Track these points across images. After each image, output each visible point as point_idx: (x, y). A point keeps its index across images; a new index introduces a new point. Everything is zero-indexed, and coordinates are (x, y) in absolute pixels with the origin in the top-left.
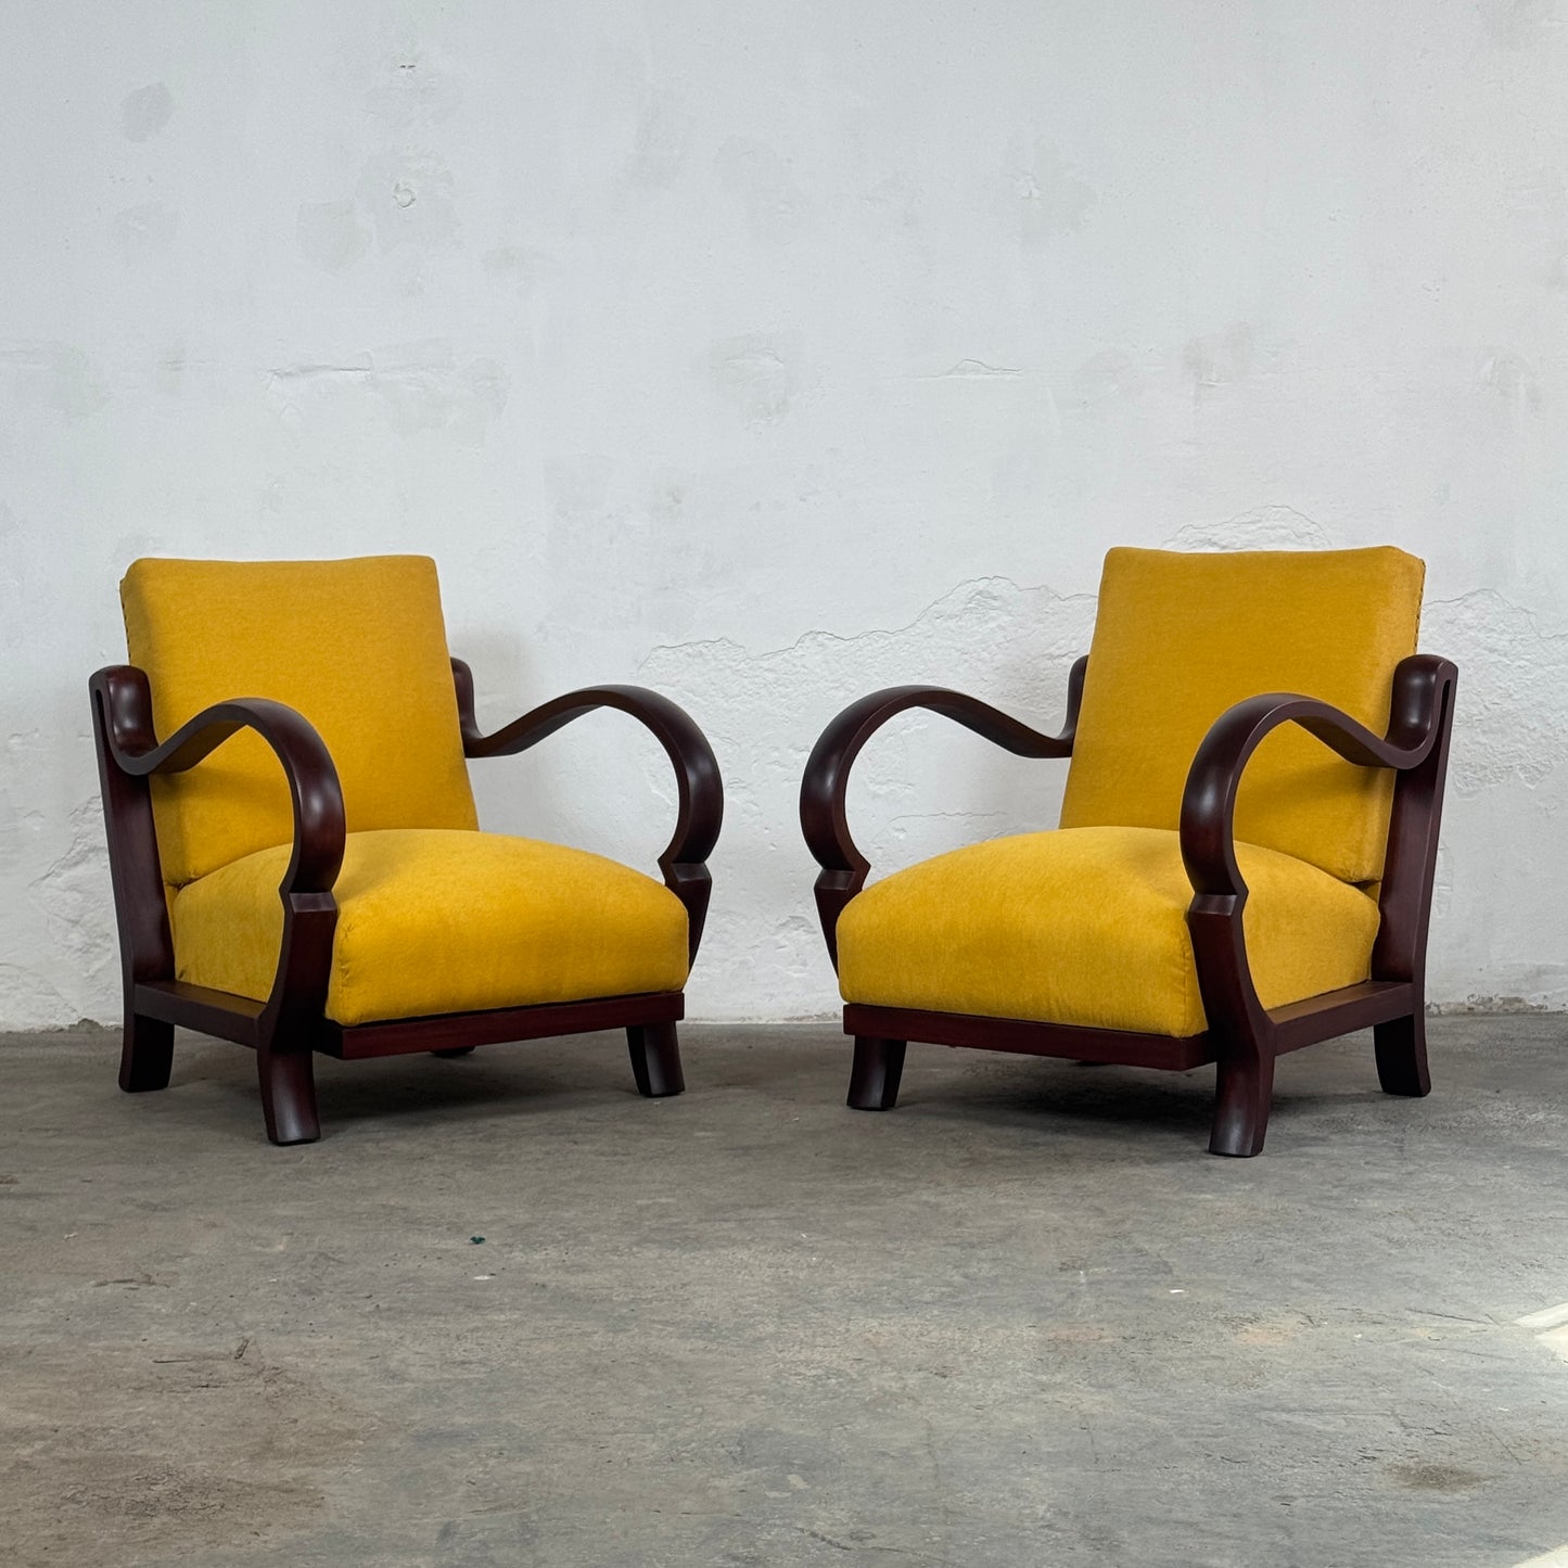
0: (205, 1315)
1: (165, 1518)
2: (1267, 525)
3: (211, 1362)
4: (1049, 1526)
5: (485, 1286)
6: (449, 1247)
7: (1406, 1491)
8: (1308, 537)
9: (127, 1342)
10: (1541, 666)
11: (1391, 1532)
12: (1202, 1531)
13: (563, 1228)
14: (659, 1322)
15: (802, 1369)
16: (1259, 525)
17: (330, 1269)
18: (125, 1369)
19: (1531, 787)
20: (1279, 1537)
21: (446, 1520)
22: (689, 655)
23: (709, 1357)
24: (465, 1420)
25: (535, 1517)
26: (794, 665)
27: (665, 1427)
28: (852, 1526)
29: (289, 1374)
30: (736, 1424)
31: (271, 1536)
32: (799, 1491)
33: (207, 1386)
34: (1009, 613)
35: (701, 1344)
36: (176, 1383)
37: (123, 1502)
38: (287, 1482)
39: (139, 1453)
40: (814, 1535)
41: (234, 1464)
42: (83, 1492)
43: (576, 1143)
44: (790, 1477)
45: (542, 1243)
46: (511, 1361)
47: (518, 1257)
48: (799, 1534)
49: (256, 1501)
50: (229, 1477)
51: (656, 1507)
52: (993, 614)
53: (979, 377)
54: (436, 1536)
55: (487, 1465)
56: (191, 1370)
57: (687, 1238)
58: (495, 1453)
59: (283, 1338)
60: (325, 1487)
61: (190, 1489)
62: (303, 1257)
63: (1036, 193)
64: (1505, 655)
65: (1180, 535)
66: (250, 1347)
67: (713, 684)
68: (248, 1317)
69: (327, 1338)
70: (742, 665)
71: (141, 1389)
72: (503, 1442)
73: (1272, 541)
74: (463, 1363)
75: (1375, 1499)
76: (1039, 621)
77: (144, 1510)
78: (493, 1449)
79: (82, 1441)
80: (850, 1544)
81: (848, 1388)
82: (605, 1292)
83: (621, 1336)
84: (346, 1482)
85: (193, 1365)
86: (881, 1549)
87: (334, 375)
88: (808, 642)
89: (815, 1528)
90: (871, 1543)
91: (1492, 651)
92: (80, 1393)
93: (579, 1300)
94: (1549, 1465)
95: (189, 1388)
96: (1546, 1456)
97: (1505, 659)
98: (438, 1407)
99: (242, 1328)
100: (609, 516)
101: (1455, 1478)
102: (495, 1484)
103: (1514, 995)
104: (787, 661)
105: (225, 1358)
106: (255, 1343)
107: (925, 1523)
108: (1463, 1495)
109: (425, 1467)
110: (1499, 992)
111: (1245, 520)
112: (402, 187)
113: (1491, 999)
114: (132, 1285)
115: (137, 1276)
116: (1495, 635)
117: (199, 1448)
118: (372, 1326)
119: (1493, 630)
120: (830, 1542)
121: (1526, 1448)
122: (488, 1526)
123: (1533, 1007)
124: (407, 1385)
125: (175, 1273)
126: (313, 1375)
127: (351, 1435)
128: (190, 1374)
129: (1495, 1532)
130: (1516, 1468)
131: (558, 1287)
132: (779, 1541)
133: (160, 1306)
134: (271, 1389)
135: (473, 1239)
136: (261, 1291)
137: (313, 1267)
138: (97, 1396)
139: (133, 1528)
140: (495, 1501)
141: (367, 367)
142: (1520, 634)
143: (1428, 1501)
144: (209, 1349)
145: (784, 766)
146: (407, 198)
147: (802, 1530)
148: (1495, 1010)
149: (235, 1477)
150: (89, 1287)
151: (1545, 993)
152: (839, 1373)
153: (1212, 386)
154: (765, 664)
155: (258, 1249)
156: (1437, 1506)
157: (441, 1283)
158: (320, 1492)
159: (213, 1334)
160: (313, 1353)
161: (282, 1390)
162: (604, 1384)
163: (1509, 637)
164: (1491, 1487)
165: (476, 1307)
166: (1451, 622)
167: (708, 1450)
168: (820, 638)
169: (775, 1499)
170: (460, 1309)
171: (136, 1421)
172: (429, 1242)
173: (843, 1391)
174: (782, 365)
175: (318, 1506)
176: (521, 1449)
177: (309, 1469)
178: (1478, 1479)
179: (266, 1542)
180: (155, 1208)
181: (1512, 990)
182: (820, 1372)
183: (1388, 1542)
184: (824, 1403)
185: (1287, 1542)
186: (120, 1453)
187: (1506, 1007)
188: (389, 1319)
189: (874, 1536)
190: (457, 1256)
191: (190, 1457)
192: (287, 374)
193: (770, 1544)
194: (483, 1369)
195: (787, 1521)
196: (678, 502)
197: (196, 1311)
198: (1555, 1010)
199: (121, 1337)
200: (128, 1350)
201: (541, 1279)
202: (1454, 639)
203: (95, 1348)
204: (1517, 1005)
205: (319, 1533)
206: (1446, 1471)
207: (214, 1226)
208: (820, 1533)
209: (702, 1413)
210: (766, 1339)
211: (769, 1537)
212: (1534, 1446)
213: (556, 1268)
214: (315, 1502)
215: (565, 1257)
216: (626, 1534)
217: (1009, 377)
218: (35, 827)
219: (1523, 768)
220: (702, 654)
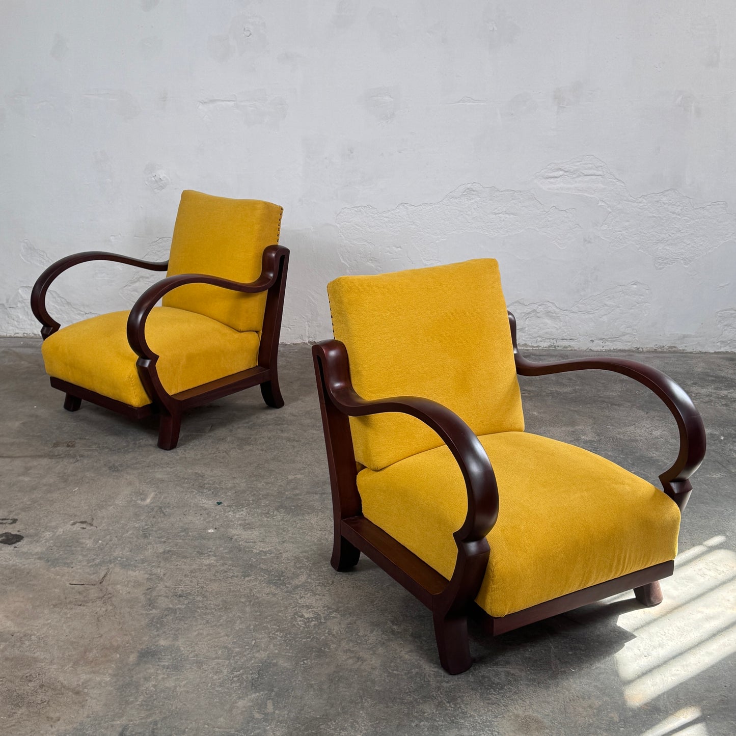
2: (584, 162)
8: (601, 168)
10: (694, 219)
13: (254, 495)
16: (581, 163)
18: (56, 590)
19: (686, 266)
22: (356, 211)
26: (396, 216)
34: (479, 196)
38: (80, 685)
45: (243, 506)
47: (230, 516)
50: (60, 678)
52: (473, 197)
53: (471, 103)
63: (496, 29)
64: (679, 215)
65: (548, 167)
67: (365, 222)
68: (116, 553)
70: (376, 215)
73: (586, 169)
76: (491, 200)
85: (81, 588)
87: (223, 103)
88: (401, 207)
91: (674, 213)
97: (678, 217)
99: (111, 562)
100: (326, 158)
103: (673, 345)
104: (393, 214)
110: (667, 344)
111: (575, 161)
112: (246, 29)
113: (664, 347)
115: (89, 518)
116: (676, 207)
119: (674, 205)
123: (680, 350)
131: (237, 539)
141: (234, 100)
142: (686, 206)
145: (392, 253)
146: (248, 34)
148: (665, 350)
151: (686, 345)
153: (564, 107)
154: (384, 215)
163: (681, 208)
166: (658, 202)
168: (406, 205)
174: (392, 100)
181: (673, 344)
187: (670, 349)
192: (205, 103)
196: (352, 153)
198: (689, 351)
200: (63, 574)
202: (658, 208)
204: (674, 349)
217: (482, 104)
218: (121, 269)
219: (683, 259)
220: (360, 211)
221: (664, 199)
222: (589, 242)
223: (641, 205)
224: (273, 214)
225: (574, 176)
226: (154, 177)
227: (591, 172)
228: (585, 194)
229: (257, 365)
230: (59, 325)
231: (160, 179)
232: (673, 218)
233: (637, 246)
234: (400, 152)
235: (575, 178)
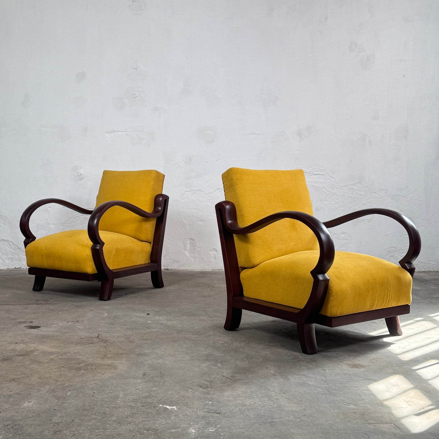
0: (90, 329)
1: (83, 371)
2: (314, 168)
3: (92, 338)
4: (274, 375)
5: (150, 324)
6: (142, 315)
7: (350, 369)
8: (322, 171)
9: (74, 334)
11: (347, 377)
12: (307, 376)
13: (166, 312)
14: (188, 331)
15: (219, 342)
16: (312, 168)
17: (117, 320)
18: (73, 340)
20: (323, 378)
21: (144, 372)
22: (192, 193)
23: (199, 339)
24: (147, 352)
25: (163, 372)
26: (215, 195)
27: (190, 353)
28: (231, 374)
29: (109, 341)
30: (205, 353)
31: (106, 375)
32: (220, 367)
33: (91, 344)
35: (197, 336)
36: (84, 343)
37: (74, 367)
38: (109, 364)
39: (77, 357)
40: (223, 376)
41: (98, 360)
42: (65, 365)
43: (168, 294)
44: (217, 364)
45: (162, 315)
46: (156, 339)
47: (157, 318)
48: (220, 376)
49: (103, 367)
50: (97, 362)
51: (189, 370)
53: (254, 136)
54: (142, 375)
55: (152, 361)
56: (88, 340)
57: (193, 314)
58: (154, 358)
59: (107, 334)
60: (118, 365)
61: (88, 365)
62: (111, 317)
63: (267, 98)
64: (363, 196)
66: (100, 336)
67: (197, 199)
68: (100, 329)
69: (117, 334)
70: (204, 195)
71: (77, 344)
72: (155, 356)
73: (315, 171)
74: (146, 339)
75: (343, 370)
77: (79, 369)
78: (153, 357)
79: (64, 355)
80: (231, 378)
81: (229, 346)
82: (176, 325)
83: (180, 334)
84: (122, 364)
85: (88, 339)
86: (238, 379)
87: (119, 133)
88: (217, 191)
89: (223, 375)
90: (236, 378)
91: (361, 195)
92: (64, 345)
93: (170, 327)
94: (380, 364)
95: (87, 344)
96: (379, 362)
98: (141, 348)
99: (98, 332)
101: (360, 366)
102: (154, 365)
104: (213, 195)
105: (95, 338)
106: (101, 335)
107: (247, 374)
108: (362, 370)
109: (139, 361)
112: (134, 94)
114: (74, 322)
115: (75, 320)
117: (90, 357)
118: (126, 332)
119: (361, 191)
120: (227, 378)
121: (375, 360)
122: (153, 373)
124: (134, 344)
125: (83, 320)
126: (114, 341)
127: (123, 354)
128: (88, 341)
129: (369, 378)
130: (373, 364)
131: (166, 324)
132: (216, 378)
133: (80, 327)
134: (105, 344)
135: (147, 314)
136: (102, 324)
137: (113, 319)
138: (68, 345)
139: (76, 373)
140: (154, 368)
141: (126, 131)
142: (366, 192)
143: (355, 371)
144: (91, 336)
145: (212, 217)
146: (135, 96)
147: (221, 375)
149: (98, 363)
150: (65, 323)
152: (227, 343)
153: (303, 139)
154: (208, 195)
155: (101, 315)
156: (356, 372)
157: (141, 323)
158: (117, 366)
159: (92, 333)
160: (114, 337)
161: (107, 345)
162: (177, 344)
163: (364, 192)
164: (368, 368)
165: (148, 328)
166: (352, 189)
167: (200, 358)
168: (220, 190)
169: (215, 368)
170: (145, 328)
171: (76, 351)
172: (138, 314)
173: (228, 346)
174: (213, 133)
175: (116, 369)
176: (159, 357)
177: (114, 361)
178: (365, 366)
179: (105, 376)
180: (79, 307)
182: (223, 342)
183: (347, 379)
184: (224, 349)
185: (325, 379)
186: (73, 357)
188: (130, 330)
189: (236, 377)
190: (144, 317)
191: (88, 358)
192: (109, 132)
193: (214, 378)
194: (150, 341)
195: (218, 373)
196: (191, 161)
197: (88, 328)
199: (72, 333)
200: (74, 336)
201: (162, 322)
202: (353, 192)
203: (67, 335)
205: (116, 374)
206: (358, 364)
207: (92, 310)
208: (225, 376)
209: (198, 351)
210: (210, 335)
211: (214, 377)
212: (376, 360)
213: (165, 320)
214: (115, 368)
215: (167, 318)
216: (183, 375)
217: (260, 136)
218: (53, 227)
219: (367, 220)
220: (195, 193)
221: (355, 188)
222: (318, 210)
223: (344, 190)
224: (160, 178)
225: (309, 175)
226: (77, 173)
227: (318, 173)
228: (315, 185)
229: (150, 262)
230: (35, 238)
231: (81, 174)
232: (361, 198)
233: (343, 212)
234: (217, 161)
235: (310, 176)
